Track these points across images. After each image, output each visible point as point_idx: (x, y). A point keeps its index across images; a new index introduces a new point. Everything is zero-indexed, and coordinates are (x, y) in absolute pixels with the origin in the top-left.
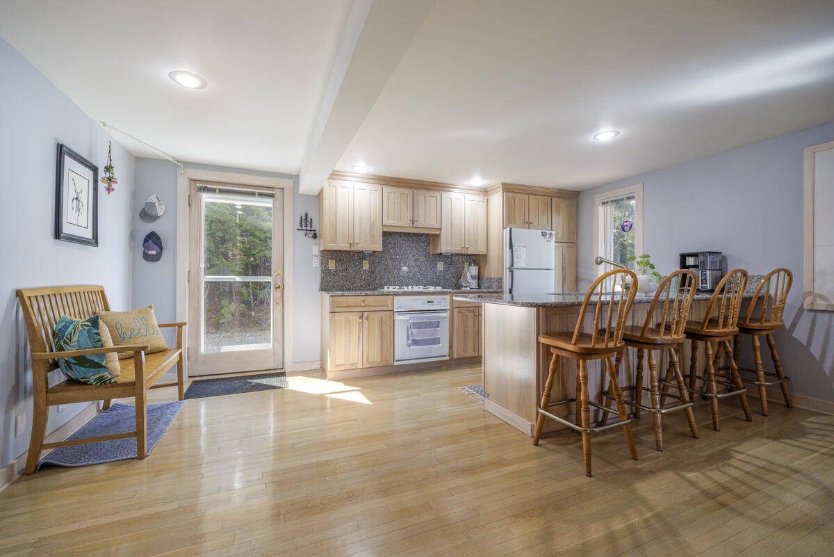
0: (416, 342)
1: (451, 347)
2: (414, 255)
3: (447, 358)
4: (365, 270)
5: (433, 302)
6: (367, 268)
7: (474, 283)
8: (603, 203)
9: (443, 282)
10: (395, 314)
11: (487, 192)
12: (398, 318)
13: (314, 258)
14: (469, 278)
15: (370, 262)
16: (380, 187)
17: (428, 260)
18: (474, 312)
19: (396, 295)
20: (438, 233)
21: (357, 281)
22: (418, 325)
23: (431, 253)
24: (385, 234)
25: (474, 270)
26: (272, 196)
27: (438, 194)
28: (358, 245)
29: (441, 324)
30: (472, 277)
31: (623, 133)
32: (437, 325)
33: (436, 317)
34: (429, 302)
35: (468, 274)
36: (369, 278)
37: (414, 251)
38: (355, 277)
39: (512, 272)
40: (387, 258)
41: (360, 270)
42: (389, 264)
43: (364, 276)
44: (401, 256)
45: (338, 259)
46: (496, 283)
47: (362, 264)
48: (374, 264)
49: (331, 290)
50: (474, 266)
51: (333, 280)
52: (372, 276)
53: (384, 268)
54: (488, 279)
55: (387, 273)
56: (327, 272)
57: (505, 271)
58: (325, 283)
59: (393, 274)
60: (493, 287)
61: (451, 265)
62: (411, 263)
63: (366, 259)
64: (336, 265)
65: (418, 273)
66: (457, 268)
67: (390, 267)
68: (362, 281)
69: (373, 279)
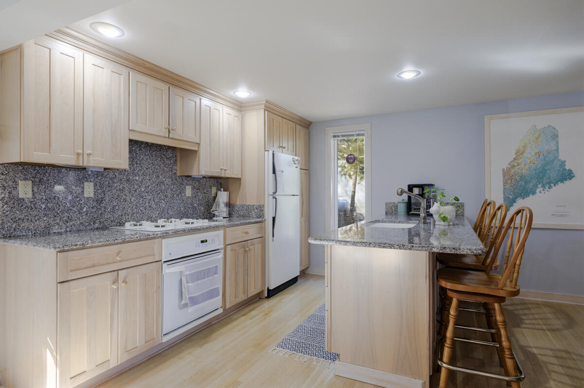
0: (194, 301)
2: (158, 177)
3: (221, 310)
4: (87, 198)
5: (206, 241)
6: (92, 195)
7: (225, 212)
8: (334, 136)
9: (190, 211)
10: (164, 265)
11: (241, 107)
12: (168, 270)
15: (95, 185)
16: (125, 71)
17: (174, 184)
18: (243, 247)
19: (163, 237)
20: (196, 149)
21: (74, 216)
22: (196, 277)
23: (178, 174)
24: (133, 144)
25: (224, 196)
27: (197, 99)
28: (92, 158)
29: (217, 270)
30: (223, 204)
31: (423, 73)
33: (214, 261)
34: (202, 242)
36: (94, 210)
37: (158, 171)
38: (71, 210)
39: (276, 198)
40: (121, 180)
41: (78, 199)
42: (124, 188)
43: (85, 208)
44: (141, 178)
45: (38, 180)
46: (256, 211)
47: (83, 188)
48: (101, 187)
49: (23, 236)
50: (224, 191)
51: (27, 218)
52: (99, 207)
53: (117, 194)
54: (243, 206)
55: (122, 201)
56: (14, 203)
57: (268, 197)
58: (9, 224)
59: (131, 203)
60: (251, 215)
61: (199, 189)
62: (154, 187)
63: (92, 180)
64: (33, 191)
65: (162, 201)
66: (204, 193)
67: (127, 192)
68: (82, 216)
69: (100, 212)
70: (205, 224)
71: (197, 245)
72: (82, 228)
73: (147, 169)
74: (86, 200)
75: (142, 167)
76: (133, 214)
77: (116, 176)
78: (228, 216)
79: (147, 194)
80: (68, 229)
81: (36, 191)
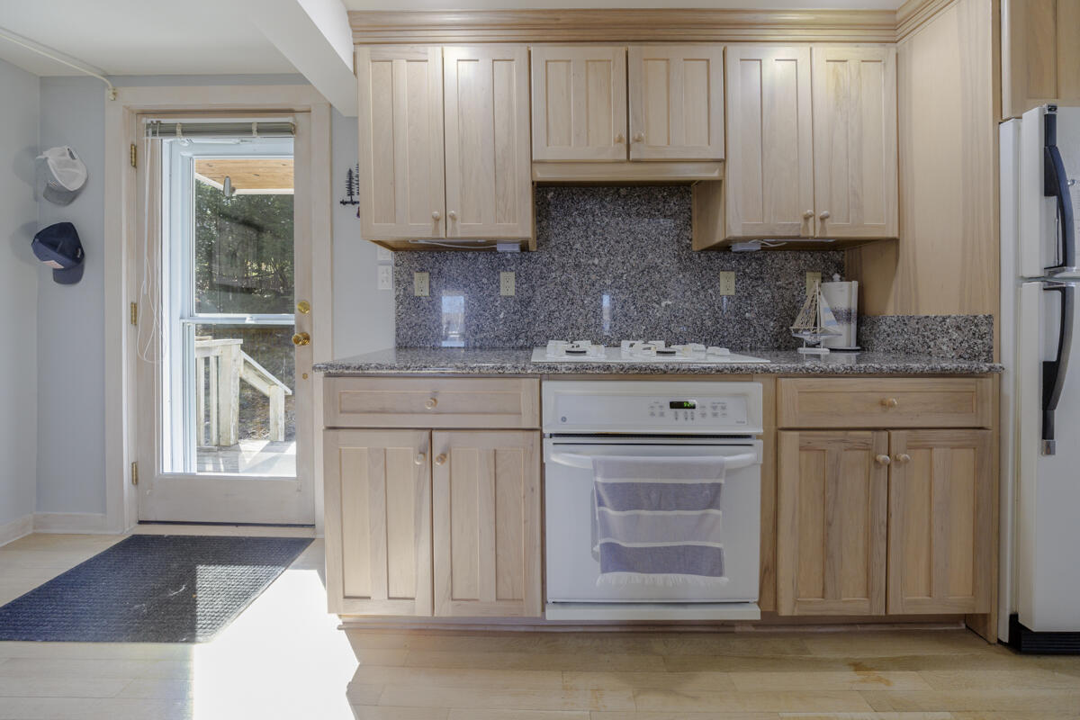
1: (769, 571)
2: (644, 256)
3: (753, 613)
4: (507, 298)
5: (693, 406)
6: (512, 292)
7: (844, 334)
10: (548, 442)
12: (558, 458)
13: (382, 268)
14: (826, 317)
15: (518, 277)
16: (519, 51)
17: (687, 268)
18: (866, 447)
19: (545, 377)
20: (715, 175)
21: (486, 325)
22: (629, 496)
23: (695, 248)
24: (540, 188)
25: (842, 294)
26: (287, 130)
27: (714, 51)
28: (459, 223)
29: (724, 497)
30: (836, 313)
32: (711, 497)
33: (704, 469)
34: (674, 405)
35: (823, 304)
36: (517, 317)
37: (643, 244)
38: (481, 315)
39: (1064, 291)
40: (563, 266)
41: (492, 299)
42: (570, 280)
43: (503, 313)
44: (605, 260)
45: (436, 271)
46: (955, 336)
47: (498, 281)
48: (528, 279)
49: (420, 347)
50: (841, 280)
51: (424, 323)
52: (525, 312)
53: (556, 291)
54: (904, 321)
55: (565, 303)
56: (409, 304)
57: (1018, 286)
58: (405, 330)
59: (583, 306)
60: (934, 350)
61: (763, 279)
62: (634, 276)
63: (513, 268)
64: (430, 286)
65: (655, 305)
66: (779, 288)
67: (575, 288)
68: (498, 326)
69: (526, 321)
70: (712, 359)
71: (657, 411)
72: (498, 344)
73: (617, 242)
74: (504, 301)
75: (606, 239)
76: (588, 326)
77: (554, 259)
78: (854, 347)
79: (617, 291)
80: (478, 344)
81: (434, 286)
